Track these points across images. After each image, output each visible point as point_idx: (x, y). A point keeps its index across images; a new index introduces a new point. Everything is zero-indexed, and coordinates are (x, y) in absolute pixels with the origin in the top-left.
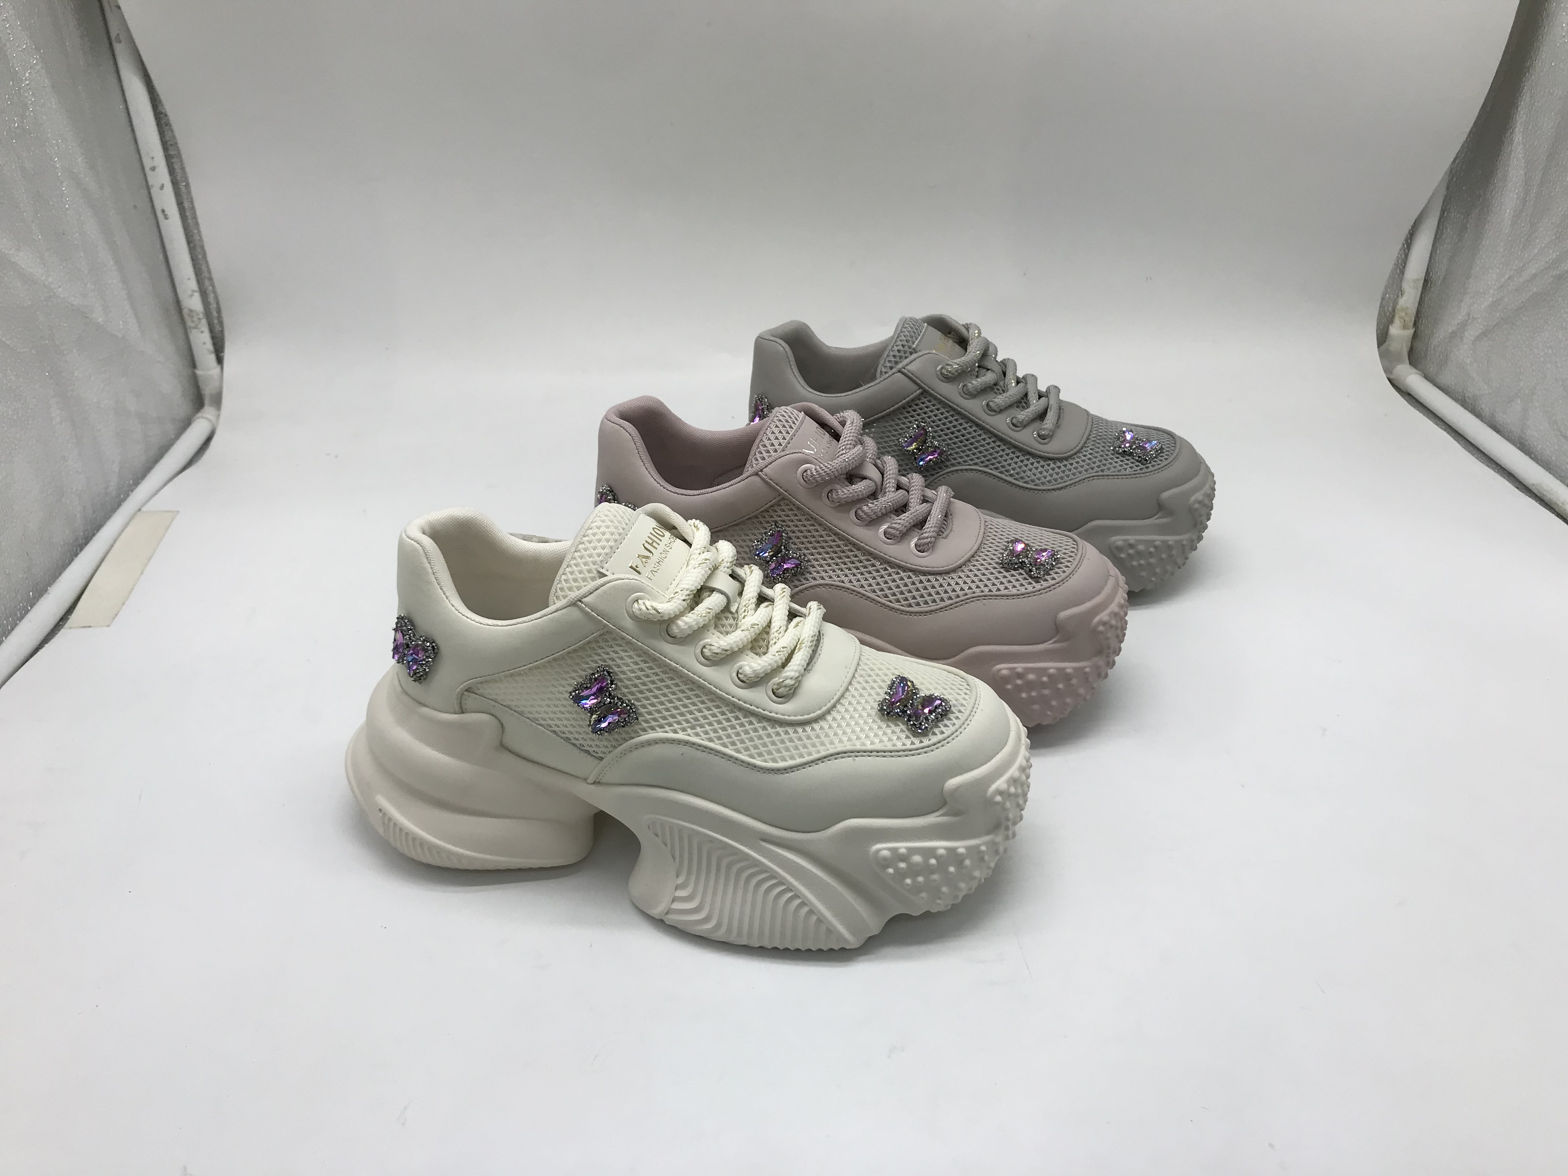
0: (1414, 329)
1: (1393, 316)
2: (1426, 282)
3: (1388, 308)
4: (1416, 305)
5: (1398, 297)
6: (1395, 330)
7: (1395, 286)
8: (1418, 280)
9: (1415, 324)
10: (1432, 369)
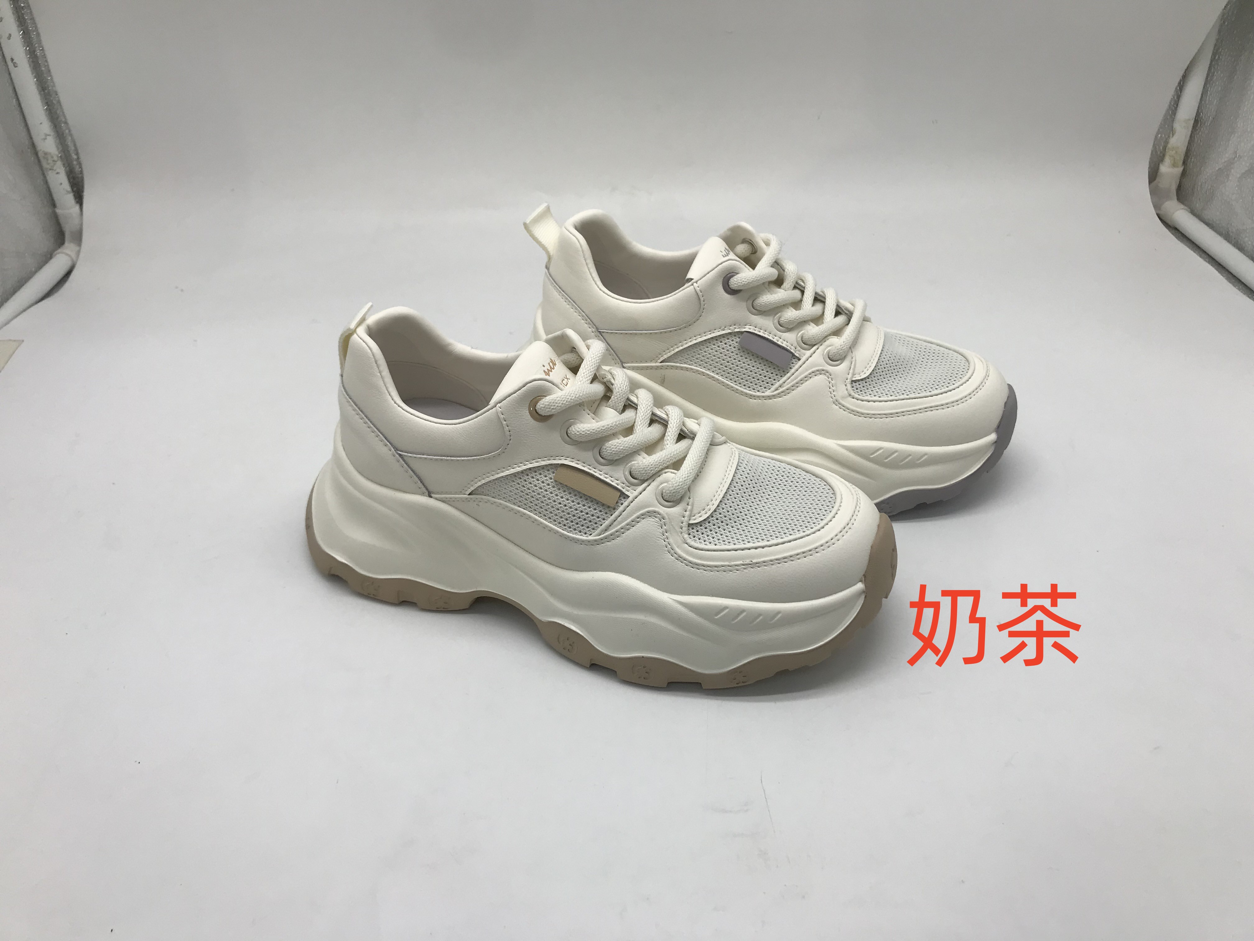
0: (1182, 169)
1: (1164, 155)
2: (1196, 121)
3: (1159, 147)
4: (1186, 144)
5: (1169, 137)
6: (1165, 168)
7: (1167, 126)
8: (1189, 120)
9: (1184, 163)
10: (1198, 206)
